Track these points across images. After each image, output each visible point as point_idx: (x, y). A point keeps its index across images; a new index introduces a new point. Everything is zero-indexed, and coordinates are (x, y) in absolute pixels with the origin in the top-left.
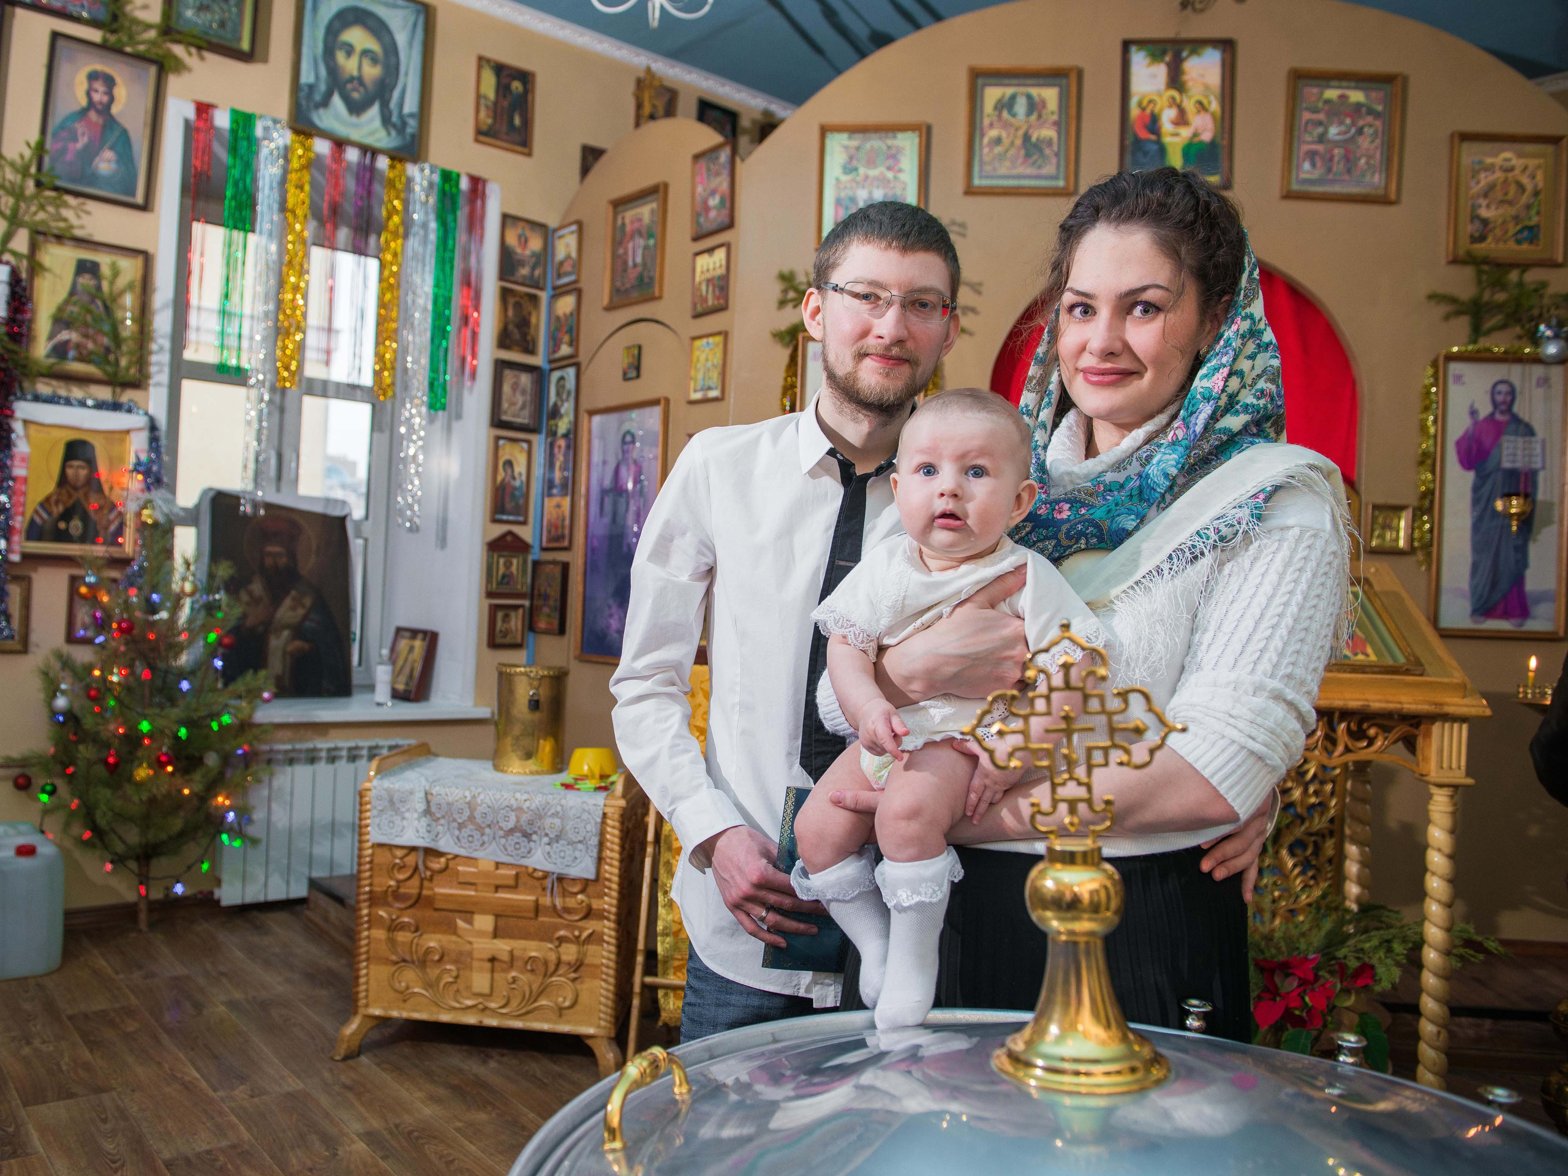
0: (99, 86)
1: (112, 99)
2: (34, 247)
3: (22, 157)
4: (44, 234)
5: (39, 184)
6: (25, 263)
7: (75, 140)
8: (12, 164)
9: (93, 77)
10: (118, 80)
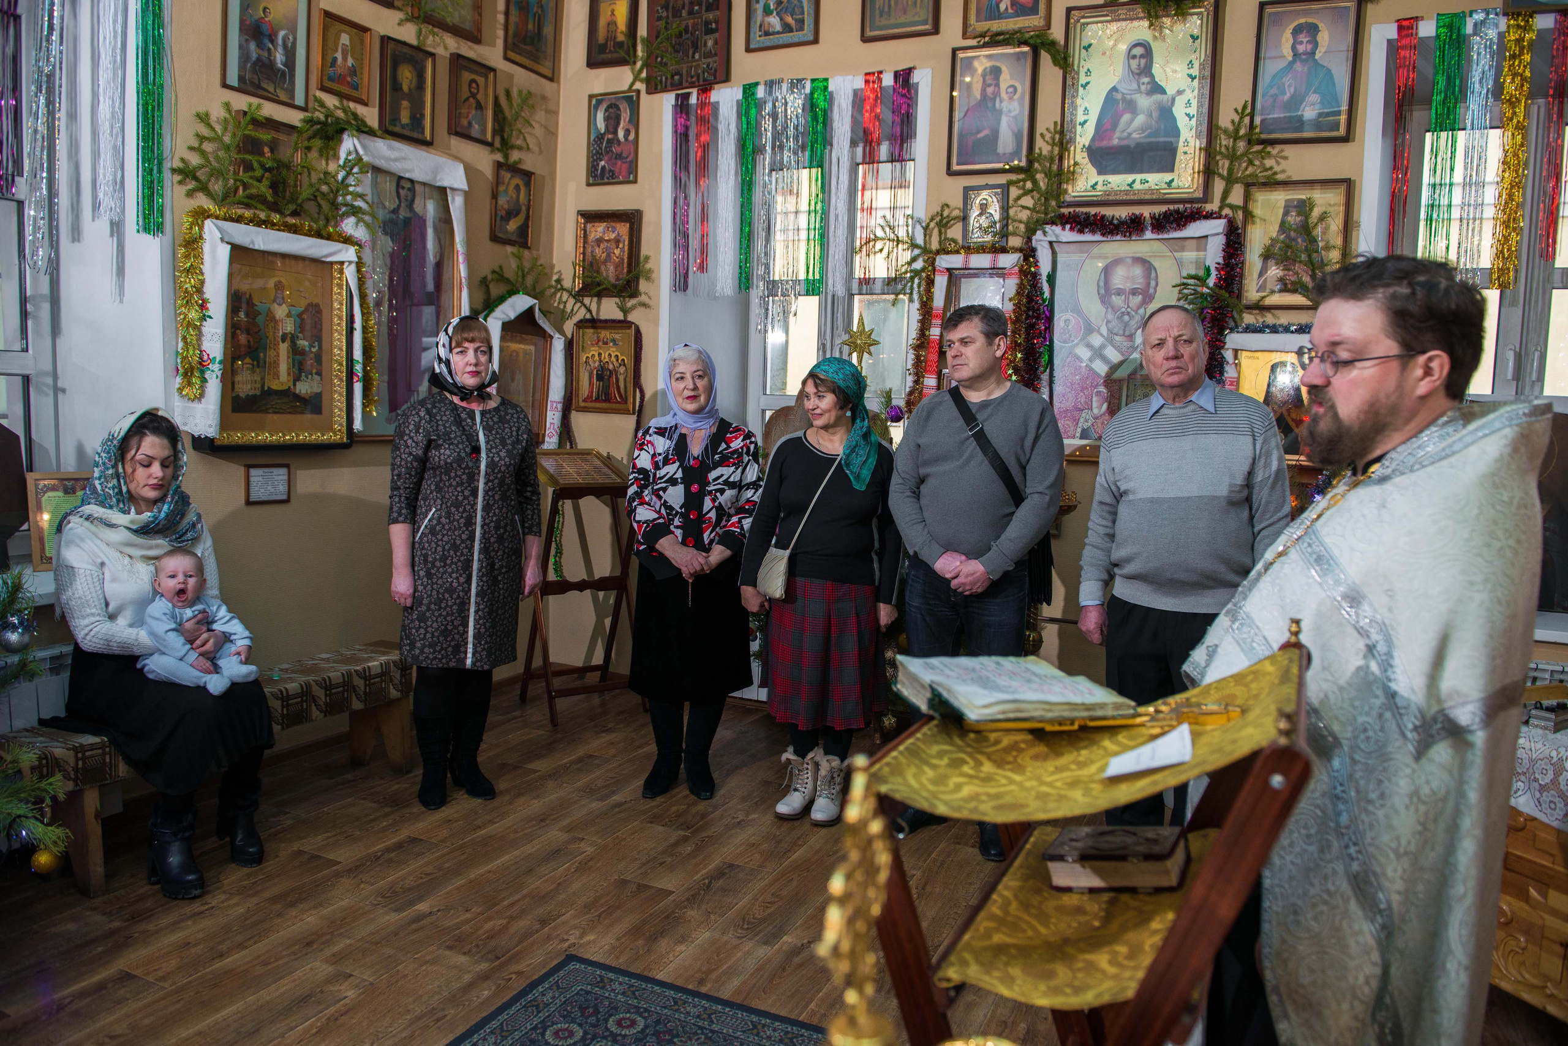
0: (1303, 38)
1: (1316, 45)
2: (1247, 197)
3: (1233, 122)
4: (1254, 184)
5: (1250, 142)
6: (1240, 214)
7: (1284, 93)
8: (1225, 131)
9: (1296, 32)
10: (1321, 25)
